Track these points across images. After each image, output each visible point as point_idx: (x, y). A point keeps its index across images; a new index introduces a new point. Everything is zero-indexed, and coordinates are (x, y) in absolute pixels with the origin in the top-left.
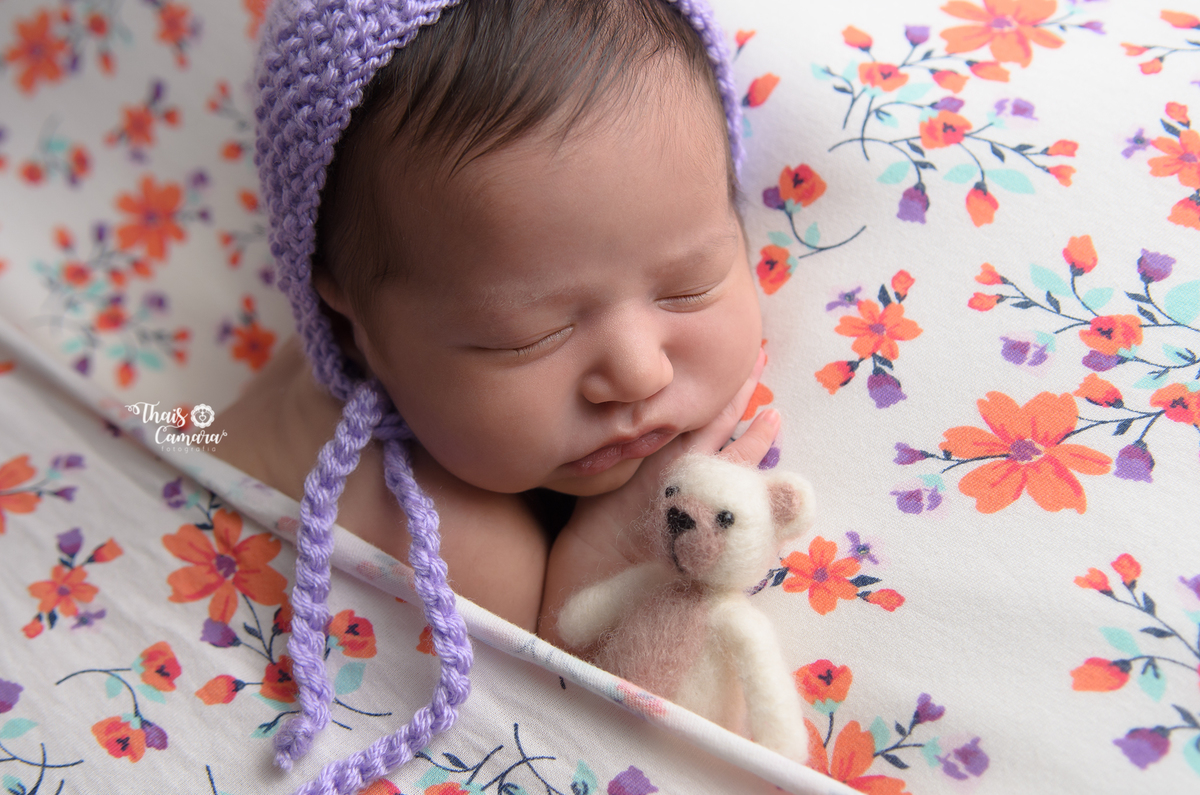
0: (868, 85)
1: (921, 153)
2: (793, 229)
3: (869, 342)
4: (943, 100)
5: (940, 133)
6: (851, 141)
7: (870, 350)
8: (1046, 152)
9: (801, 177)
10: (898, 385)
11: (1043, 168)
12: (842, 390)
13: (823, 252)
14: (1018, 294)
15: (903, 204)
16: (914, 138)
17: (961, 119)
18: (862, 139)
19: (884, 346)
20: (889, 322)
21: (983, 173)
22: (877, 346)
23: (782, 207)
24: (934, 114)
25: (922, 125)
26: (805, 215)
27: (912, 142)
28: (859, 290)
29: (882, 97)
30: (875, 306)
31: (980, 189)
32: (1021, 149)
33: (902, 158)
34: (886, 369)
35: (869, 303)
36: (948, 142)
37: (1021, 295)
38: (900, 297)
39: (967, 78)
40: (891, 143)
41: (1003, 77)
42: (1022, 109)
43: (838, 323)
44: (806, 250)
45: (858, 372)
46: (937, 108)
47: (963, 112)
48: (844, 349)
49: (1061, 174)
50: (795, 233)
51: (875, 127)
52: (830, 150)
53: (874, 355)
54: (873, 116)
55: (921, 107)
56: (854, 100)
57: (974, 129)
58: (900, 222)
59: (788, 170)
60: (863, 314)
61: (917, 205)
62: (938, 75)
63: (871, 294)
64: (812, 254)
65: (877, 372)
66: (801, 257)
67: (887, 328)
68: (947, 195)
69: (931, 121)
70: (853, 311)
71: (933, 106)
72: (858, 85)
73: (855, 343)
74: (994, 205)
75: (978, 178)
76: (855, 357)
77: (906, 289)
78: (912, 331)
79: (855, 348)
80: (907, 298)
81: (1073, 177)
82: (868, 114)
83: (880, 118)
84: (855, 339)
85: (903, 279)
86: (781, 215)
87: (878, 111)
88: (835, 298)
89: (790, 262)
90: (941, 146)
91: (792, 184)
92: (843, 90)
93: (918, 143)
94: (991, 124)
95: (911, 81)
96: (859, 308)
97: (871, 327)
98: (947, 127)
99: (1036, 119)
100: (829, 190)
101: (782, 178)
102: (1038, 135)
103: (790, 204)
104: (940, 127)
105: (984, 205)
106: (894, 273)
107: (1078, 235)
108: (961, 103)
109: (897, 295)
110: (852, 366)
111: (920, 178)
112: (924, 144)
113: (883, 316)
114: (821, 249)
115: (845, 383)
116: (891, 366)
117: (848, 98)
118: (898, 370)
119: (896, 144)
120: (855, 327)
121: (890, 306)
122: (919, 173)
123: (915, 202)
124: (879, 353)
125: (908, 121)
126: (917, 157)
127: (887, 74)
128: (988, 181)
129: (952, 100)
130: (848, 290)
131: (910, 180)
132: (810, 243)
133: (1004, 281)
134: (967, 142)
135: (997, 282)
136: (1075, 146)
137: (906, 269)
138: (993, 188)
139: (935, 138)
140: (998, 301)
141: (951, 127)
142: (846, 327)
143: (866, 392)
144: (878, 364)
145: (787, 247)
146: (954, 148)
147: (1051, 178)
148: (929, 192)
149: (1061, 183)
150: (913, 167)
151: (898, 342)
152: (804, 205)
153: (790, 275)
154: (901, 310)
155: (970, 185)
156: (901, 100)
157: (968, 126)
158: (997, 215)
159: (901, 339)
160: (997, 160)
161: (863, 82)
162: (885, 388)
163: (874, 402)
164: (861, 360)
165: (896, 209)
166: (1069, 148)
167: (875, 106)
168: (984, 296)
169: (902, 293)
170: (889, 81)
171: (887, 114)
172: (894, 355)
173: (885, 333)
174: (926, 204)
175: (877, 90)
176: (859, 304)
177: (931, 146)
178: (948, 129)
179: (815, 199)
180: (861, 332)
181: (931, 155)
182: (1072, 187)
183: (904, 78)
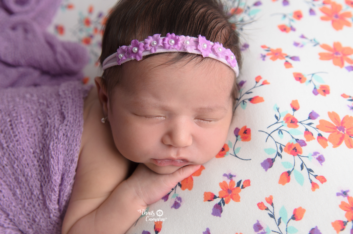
0: (284, 122)
1: (282, 151)
2: (235, 144)
3: (225, 193)
4: (301, 140)
5: (291, 149)
6: (266, 133)
7: (222, 196)
8: (316, 176)
9: (246, 132)
10: (221, 211)
11: (311, 180)
12: (207, 202)
13: (236, 157)
14: (272, 211)
15: (265, 161)
16: (283, 145)
17: (301, 149)
18: (269, 135)
19: (227, 198)
20: (234, 192)
21: (293, 169)
22: (225, 196)
23: (237, 136)
24: (295, 142)
25: (289, 143)
26: (240, 143)
27: (282, 146)
28: (235, 176)
29: (285, 127)
30: (235, 184)
31: (289, 173)
32: (310, 170)
33: (275, 148)
34: (222, 204)
35: (234, 182)
36: (291, 153)
37: (273, 212)
38: (243, 187)
39: (314, 139)
40: (276, 142)
41: (324, 146)
42: (321, 159)
43: (222, 182)
44: (233, 153)
45: (215, 200)
46: (297, 141)
47: (303, 148)
48: (216, 190)
49: (314, 186)
50: (234, 146)
51: (275, 135)
52: (259, 131)
53: (223, 198)
54: (278, 131)
55: (293, 138)
56: (277, 123)
57: (301, 155)
58: (260, 166)
59: (245, 127)
60: (229, 185)
61: (268, 165)
62: (307, 132)
63: (236, 180)
64: (233, 155)
65: (220, 204)
66: (230, 154)
67: (232, 193)
68: (279, 168)
69: (292, 144)
70: (228, 181)
71: (297, 140)
72: (282, 119)
73: (221, 191)
74: (288, 181)
75: (290, 170)
76: (217, 195)
77: (246, 186)
78: (237, 199)
79: (220, 193)
80: (244, 189)
81: (317, 190)
82: (277, 129)
83: (279, 133)
84: (222, 190)
85: (248, 183)
86: (235, 138)
87: (280, 130)
88: (228, 174)
89: (227, 153)
90: (288, 153)
91: (243, 132)
92: (277, 117)
93: (283, 147)
94: (308, 157)
95: (298, 129)
96: (230, 182)
97: (228, 190)
98: (295, 149)
99: (322, 165)
100: (250, 141)
101: (243, 128)
102: (318, 170)
103: (239, 137)
104: (293, 147)
105: (286, 179)
106: (247, 179)
107: (303, 208)
108: (305, 145)
109: (243, 186)
110: (215, 197)
111: (275, 158)
112: (284, 149)
113: (234, 189)
114: (236, 156)
115: (209, 201)
116: (224, 205)
117: (276, 121)
118: (225, 208)
119: (277, 143)
120: (225, 186)
121: (238, 188)
122: (276, 156)
123: (269, 163)
124: (224, 199)
125: (286, 139)
126: (279, 151)
127: (293, 122)
128: (292, 173)
129: (304, 142)
130: (232, 174)
131: (272, 157)
132: (235, 152)
133: (272, 205)
134: (297, 157)
135: (270, 204)
136: (325, 181)
137: (251, 180)
138: (292, 176)
139: (289, 149)
140: (266, 209)
141: (296, 150)
142: (223, 185)
143: (212, 207)
144: (221, 202)
145: (230, 149)
146: (292, 156)
147: (310, 185)
148: (274, 163)
149: (312, 188)
150: (276, 153)
151: (231, 199)
152: (242, 140)
153: (224, 156)
154: (240, 191)
155: (287, 170)
156: (289, 132)
157: (301, 153)
158: (287, 184)
159: (233, 199)
160: (300, 168)
161: (284, 120)
162: (218, 210)
163: (212, 212)
164: (218, 197)
165: (262, 161)
166: (323, 180)
167: (280, 128)
168: (264, 205)
169: (244, 186)
170: (292, 124)
171: (282, 134)
172: (227, 202)
173: (230, 194)
174: (271, 166)
175: (286, 124)
176: (231, 180)
177: (286, 151)
178: (294, 150)
179: (246, 141)
180: (225, 189)
181: (284, 154)
182: (314, 192)
183: (297, 126)
